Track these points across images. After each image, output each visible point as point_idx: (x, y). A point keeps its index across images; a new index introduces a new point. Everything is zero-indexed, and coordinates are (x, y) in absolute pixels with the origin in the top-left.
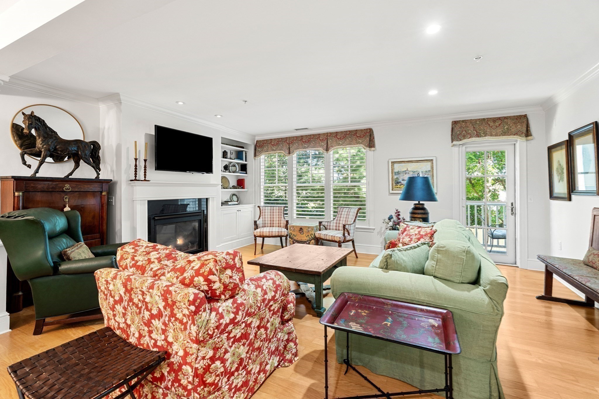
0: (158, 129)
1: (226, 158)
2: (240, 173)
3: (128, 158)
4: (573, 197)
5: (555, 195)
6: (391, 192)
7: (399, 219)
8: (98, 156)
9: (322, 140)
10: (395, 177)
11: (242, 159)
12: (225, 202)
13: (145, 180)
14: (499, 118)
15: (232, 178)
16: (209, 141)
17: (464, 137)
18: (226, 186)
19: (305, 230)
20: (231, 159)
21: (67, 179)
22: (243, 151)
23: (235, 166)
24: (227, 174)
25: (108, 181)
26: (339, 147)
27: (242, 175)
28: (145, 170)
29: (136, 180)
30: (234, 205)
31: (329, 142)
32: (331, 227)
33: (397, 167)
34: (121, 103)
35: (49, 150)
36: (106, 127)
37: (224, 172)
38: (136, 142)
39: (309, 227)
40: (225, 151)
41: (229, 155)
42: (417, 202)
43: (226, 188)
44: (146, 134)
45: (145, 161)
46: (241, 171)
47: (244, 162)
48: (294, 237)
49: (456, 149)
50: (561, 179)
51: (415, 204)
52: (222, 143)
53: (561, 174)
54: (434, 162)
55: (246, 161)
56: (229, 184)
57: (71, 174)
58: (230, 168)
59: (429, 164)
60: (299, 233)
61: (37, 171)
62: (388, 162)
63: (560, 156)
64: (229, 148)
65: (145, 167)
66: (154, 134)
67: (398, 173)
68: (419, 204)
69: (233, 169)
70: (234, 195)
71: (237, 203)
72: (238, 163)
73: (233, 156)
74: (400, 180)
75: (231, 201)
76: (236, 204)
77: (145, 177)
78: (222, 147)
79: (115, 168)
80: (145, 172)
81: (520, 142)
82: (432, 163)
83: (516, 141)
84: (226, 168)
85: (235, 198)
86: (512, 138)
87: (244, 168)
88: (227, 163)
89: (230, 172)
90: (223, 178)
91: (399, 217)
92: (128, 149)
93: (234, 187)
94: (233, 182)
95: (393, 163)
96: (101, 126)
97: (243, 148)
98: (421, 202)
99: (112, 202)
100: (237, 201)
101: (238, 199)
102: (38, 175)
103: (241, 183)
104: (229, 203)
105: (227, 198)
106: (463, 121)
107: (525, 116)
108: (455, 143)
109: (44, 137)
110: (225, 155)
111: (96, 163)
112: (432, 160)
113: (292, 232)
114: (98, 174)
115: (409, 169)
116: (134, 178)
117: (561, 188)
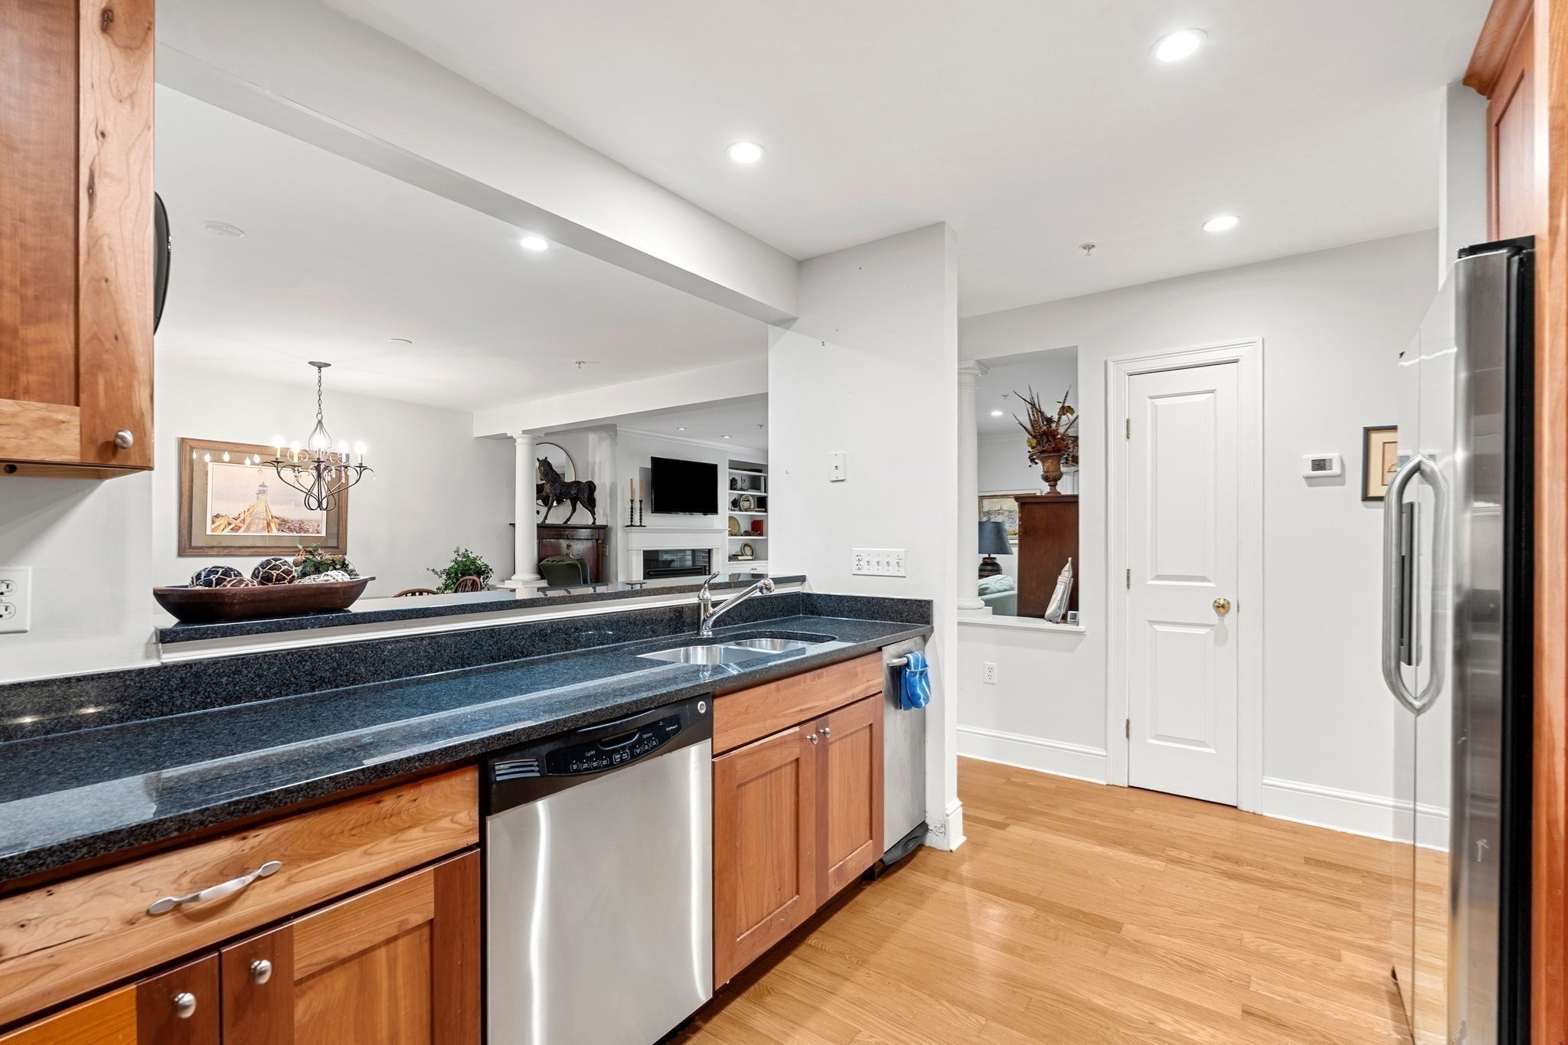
0: (655, 460)
1: (735, 489)
2: (756, 511)
3: (623, 500)
8: (594, 498)
11: (758, 489)
12: (734, 555)
13: (641, 526)
15: (744, 518)
16: (712, 470)
18: (735, 531)
20: (742, 489)
21: (565, 525)
22: (760, 476)
23: (748, 501)
24: (736, 513)
25: (604, 527)
27: (758, 514)
28: (641, 513)
29: (632, 526)
30: (747, 560)
34: (616, 434)
35: (556, 495)
36: (597, 461)
37: (732, 510)
38: (632, 480)
40: (734, 478)
41: (739, 484)
42: (987, 556)
43: (735, 535)
44: (640, 468)
45: (641, 501)
46: (758, 508)
47: (763, 494)
51: (984, 558)
52: (730, 468)
55: (765, 492)
56: (739, 528)
57: (568, 520)
58: (741, 503)
61: (546, 518)
64: (739, 474)
65: (641, 509)
66: (650, 467)
67: (989, 513)
68: (989, 558)
69: (746, 504)
70: (746, 545)
71: (750, 558)
72: (752, 496)
73: (746, 485)
75: (742, 555)
76: (750, 560)
77: (641, 522)
78: (730, 473)
79: (608, 511)
80: (641, 516)
84: (735, 504)
85: (748, 550)
87: (762, 503)
88: (736, 497)
89: (740, 510)
90: (731, 518)
92: (623, 488)
93: (747, 533)
94: (745, 526)
96: (590, 460)
97: (760, 471)
99: (605, 551)
100: (752, 555)
101: (753, 552)
102: (547, 522)
103: (757, 527)
104: (740, 558)
105: (736, 550)
109: (552, 482)
110: (733, 484)
111: (591, 505)
114: (595, 519)
115: (1004, 508)
116: (629, 524)
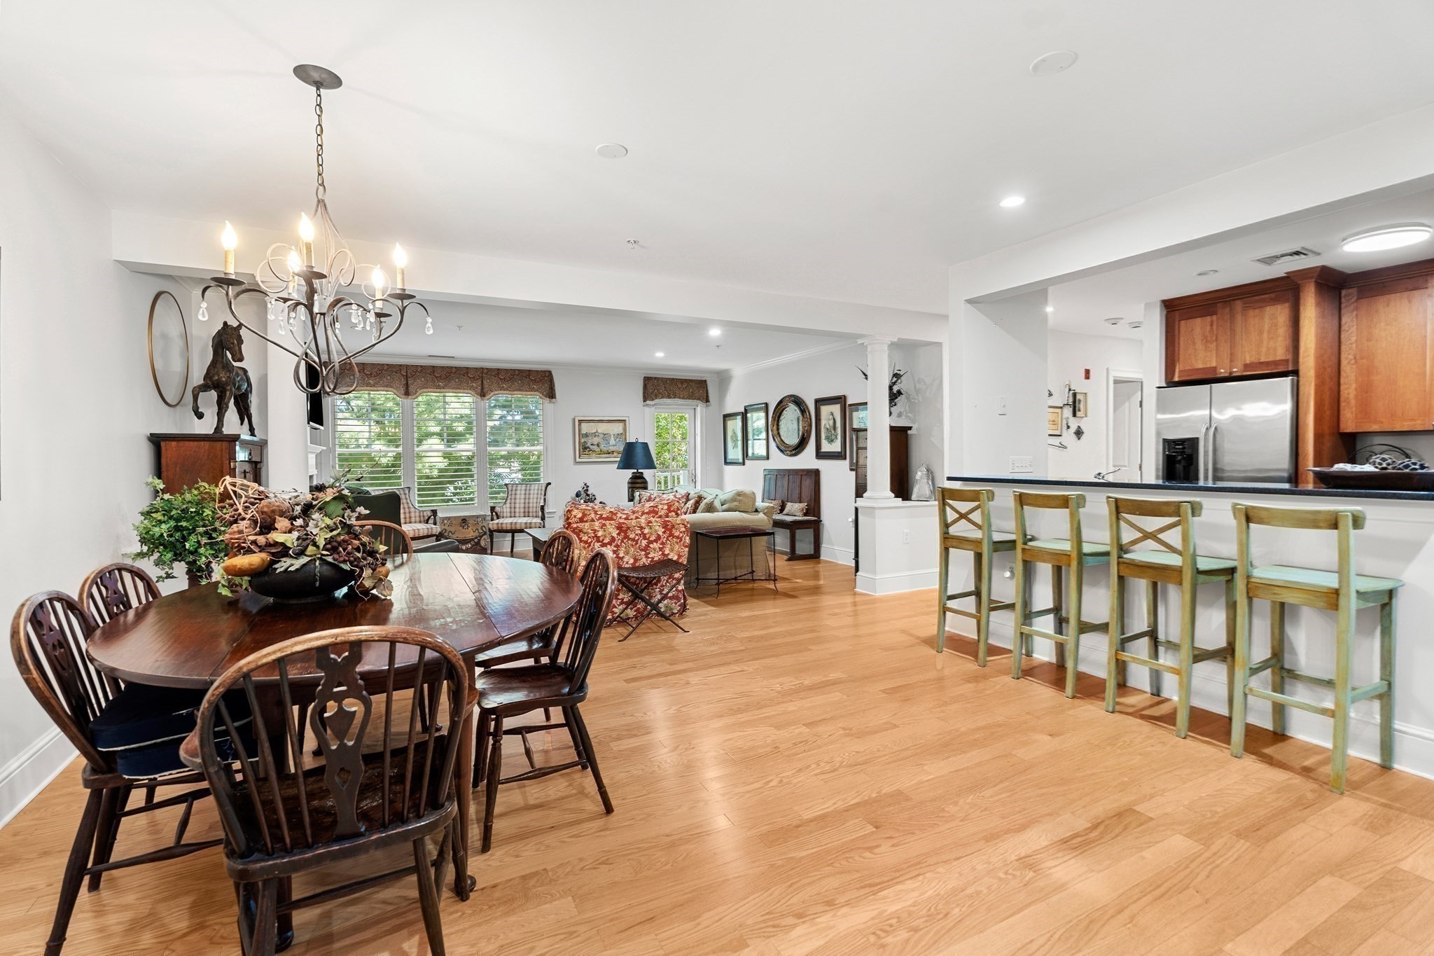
4: (746, 461)
5: (728, 461)
6: (578, 460)
7: (588, 495)
9: (473, 379)
10: (583, 440)
14: (686, 381)
17: (656, 397)
19: (471, 522)
26: (502, 392)
31: (485, 382)
32: (505, 515)
33: (586, 428)
39: (478, 517)
48: (450, 534)
49: (647, 409)
50: (735, 446)
51: (633, 473)
53: (735, 441)
54: (627, 423)
59: (621, 425)
60: (461, 528)
61: (217, 425)
62: (574, 419)
63: (735, 425)
67: (586, 435)
68: (638, 472)
74: (589, 445)
81: (700, 408)
82: (625, 424)
83: (697, 406)
86: (695, 402)
91: (589, 493)
95: (580, 421)
98: (640, 471)
106: (655, 378)
107: (705, 381)
108: (648, 402)
112: (625, 420)
113: (446, 527)
115: (599, 431)
117: (735, 453)
